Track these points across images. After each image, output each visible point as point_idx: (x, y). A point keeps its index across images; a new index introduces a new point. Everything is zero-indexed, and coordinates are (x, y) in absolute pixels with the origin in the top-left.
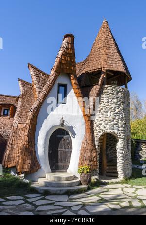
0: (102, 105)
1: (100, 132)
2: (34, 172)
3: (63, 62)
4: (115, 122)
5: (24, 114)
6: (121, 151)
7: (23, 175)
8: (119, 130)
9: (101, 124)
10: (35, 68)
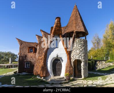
0: (74, 47)
1: (73, 59)
2: (47, 76)
3: (56, 30)
4: (80, 55)
5: (40, 52)
6: (83, 67)
7: (43, 78)
8: (82, 58)
9: (74, 56)
10: (44, 32)
